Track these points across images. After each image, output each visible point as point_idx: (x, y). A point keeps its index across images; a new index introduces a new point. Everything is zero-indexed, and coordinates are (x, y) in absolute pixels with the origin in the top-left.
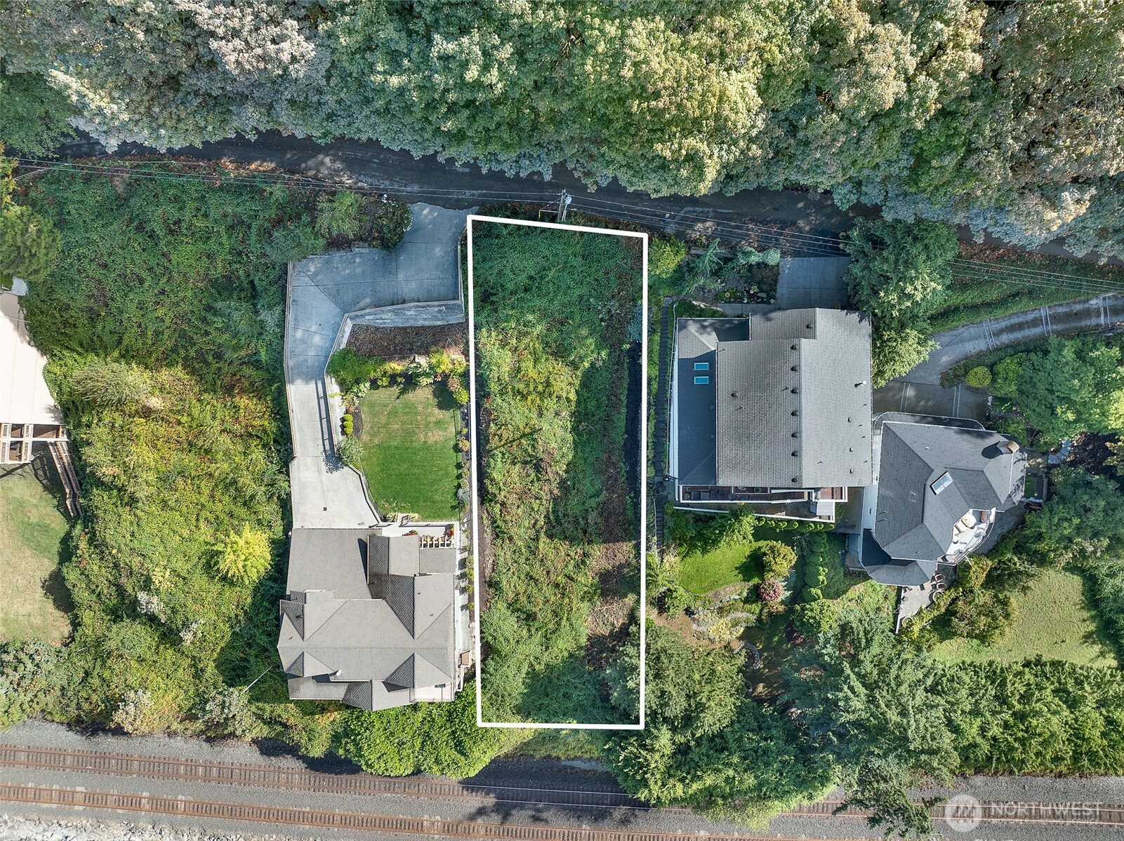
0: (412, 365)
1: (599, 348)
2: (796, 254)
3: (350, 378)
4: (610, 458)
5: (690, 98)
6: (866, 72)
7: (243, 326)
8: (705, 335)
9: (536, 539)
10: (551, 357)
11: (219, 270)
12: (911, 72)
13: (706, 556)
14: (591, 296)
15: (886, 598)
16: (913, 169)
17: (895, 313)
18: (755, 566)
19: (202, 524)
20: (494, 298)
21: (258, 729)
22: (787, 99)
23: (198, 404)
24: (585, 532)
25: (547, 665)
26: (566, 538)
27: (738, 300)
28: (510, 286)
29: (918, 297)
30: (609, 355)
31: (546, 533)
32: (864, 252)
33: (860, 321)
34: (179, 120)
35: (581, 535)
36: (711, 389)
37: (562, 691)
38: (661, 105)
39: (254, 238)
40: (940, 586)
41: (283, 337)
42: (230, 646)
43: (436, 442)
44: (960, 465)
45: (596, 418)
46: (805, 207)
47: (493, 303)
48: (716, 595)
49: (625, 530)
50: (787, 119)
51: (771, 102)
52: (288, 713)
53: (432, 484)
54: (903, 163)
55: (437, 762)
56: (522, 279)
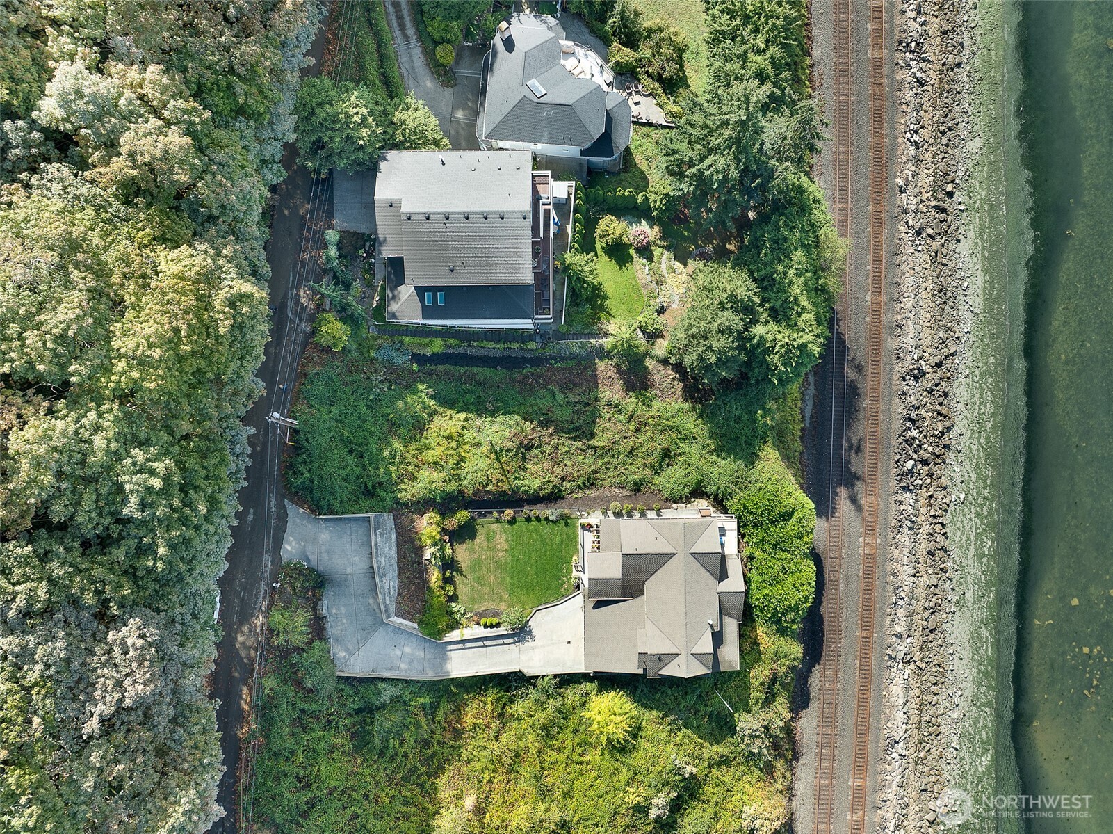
0: (434, 562)
1: (415, 391)
2: (330, 215)
3: (446, 619)
4: (519, 382)
5: (179, 303)
6: (160, 160)
7: (396, 718)
8: (401, 296)
9: (595, 448)
10: (425, 435)
11: (345, 742)
12: (161, 123)
13: (610, 296)
14: (367, 398)
15: (647, 136)
16: (249, 118)
17: (379, 130)
18: (618, 252)
19: (585, 759)
20: (370, 486)
21: (780, 708)
22: (185, 224)
23: (473, 763)
24: (588, 404)
25: (710, 438)
26: (594, 422)
27: (371, 267)
28: (358, 470)
29: (364, 111)
30: (423, 382)
31: (589, 440)
32: (327, 157)
33: (387, 160)
34: (197, 748)
35: (590, 408)
36: (449, 290)
37: (733, 424)
38: (184, 327)
39: (313, 706)
40: (636, 87)
41: (406, 681)
42: (697, 729)
43: (507, 541)
44: (520, 71)
45: (482, 394)
46: (288, 208)
47: (374, 487)
48: (645, 287)
49: (586, 368)
50: (202, 224)
51: (186, 238)
52: (759, 675)
53: (545, 544)
54: (244, 126)
55: (800, 537)
56: (351, 460)
